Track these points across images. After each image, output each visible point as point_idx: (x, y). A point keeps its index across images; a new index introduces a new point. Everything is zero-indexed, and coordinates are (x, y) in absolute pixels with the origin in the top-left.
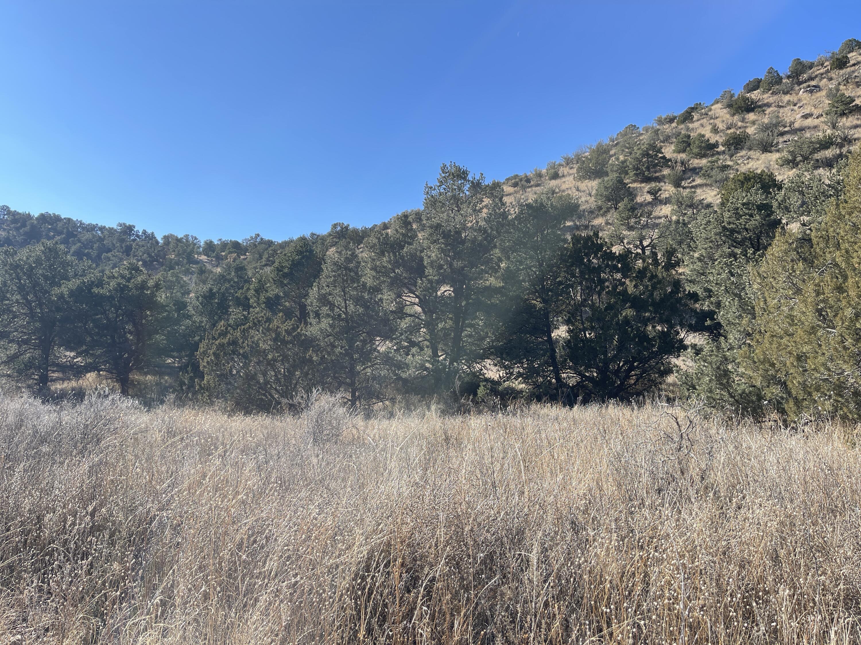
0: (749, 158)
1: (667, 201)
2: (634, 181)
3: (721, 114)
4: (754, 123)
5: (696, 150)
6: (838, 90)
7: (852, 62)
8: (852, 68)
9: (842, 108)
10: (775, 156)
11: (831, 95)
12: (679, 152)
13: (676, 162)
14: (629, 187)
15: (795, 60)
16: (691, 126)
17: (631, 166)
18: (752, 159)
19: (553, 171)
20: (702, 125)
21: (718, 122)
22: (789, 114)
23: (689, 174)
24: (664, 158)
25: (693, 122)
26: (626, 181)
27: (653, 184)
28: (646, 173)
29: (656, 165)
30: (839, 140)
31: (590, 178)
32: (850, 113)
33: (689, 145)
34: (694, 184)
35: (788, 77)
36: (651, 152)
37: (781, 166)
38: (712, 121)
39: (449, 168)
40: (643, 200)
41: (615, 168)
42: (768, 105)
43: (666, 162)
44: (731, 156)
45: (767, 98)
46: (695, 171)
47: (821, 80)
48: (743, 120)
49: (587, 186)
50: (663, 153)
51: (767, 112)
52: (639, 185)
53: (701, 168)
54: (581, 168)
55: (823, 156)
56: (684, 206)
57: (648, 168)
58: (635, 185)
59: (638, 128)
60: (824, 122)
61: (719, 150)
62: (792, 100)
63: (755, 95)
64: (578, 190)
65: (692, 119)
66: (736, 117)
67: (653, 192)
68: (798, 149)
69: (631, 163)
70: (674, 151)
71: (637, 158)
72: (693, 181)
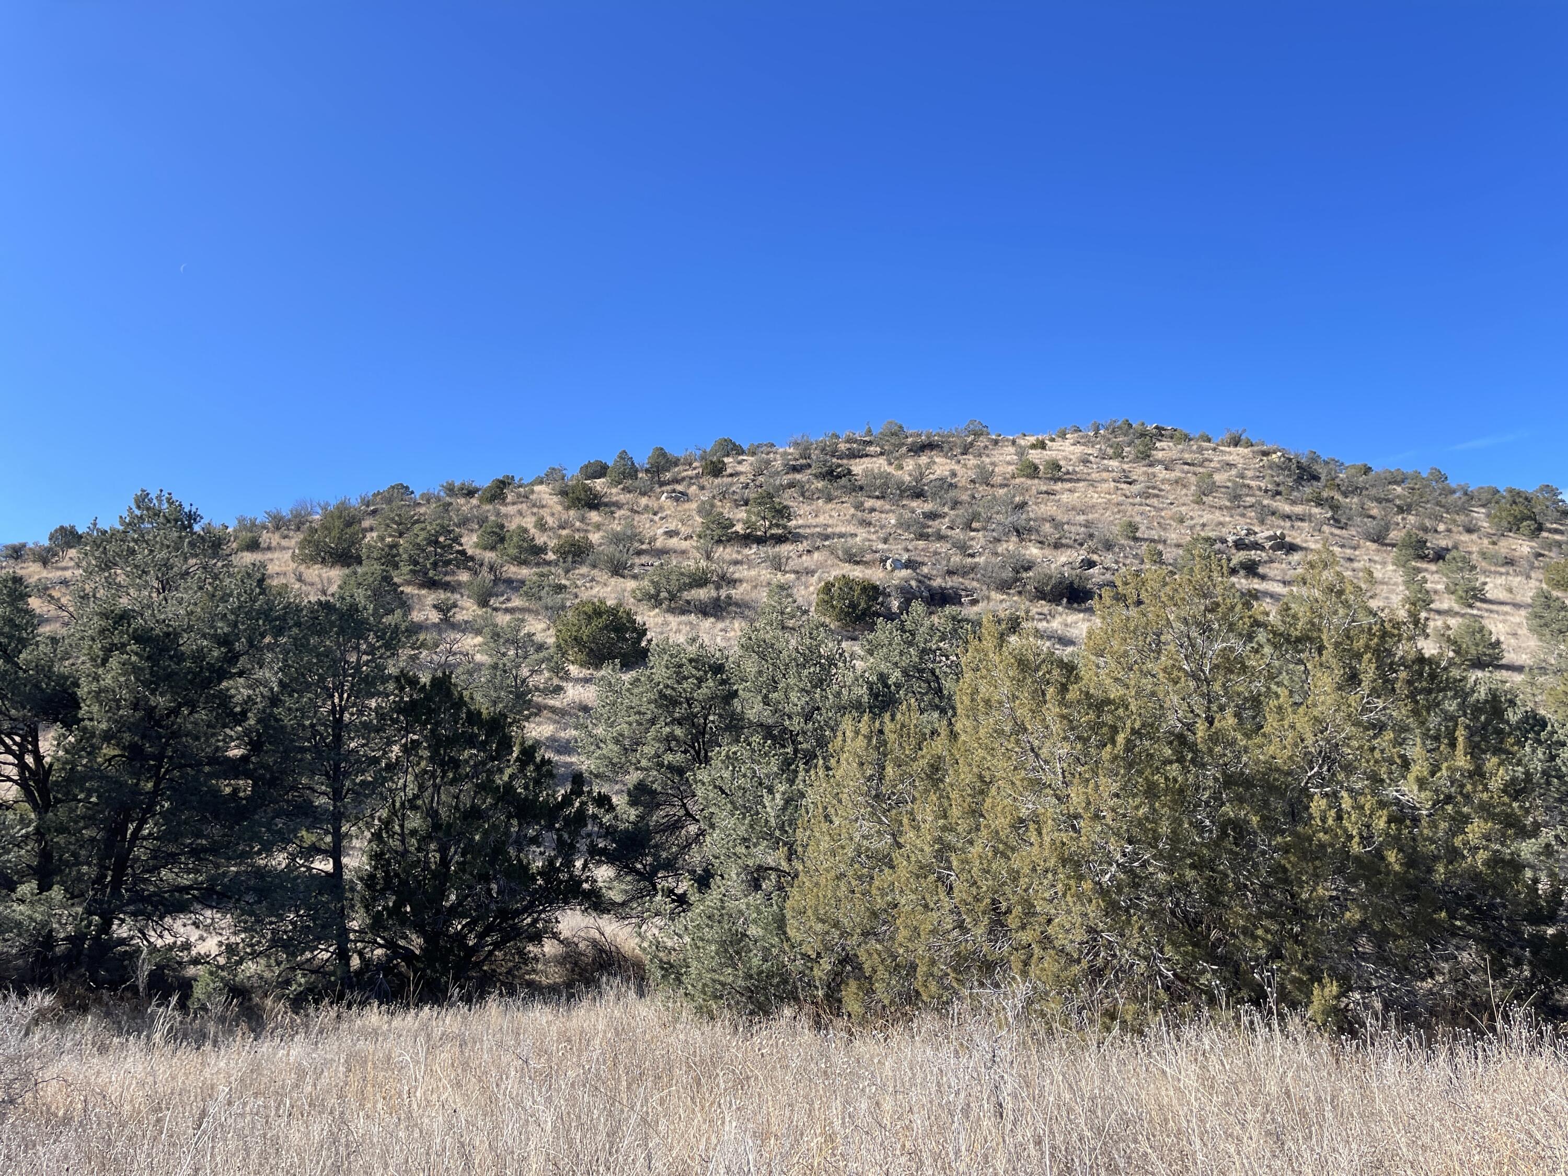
0: (592, 580)
1: (465, 628)
2: (408, 583)
3: (551, 503)
4: (598, 527)
5: (513, 551)
6: (713, 506)
7: (729, 471)
8: (730, 479)
9: (719, 532)
10: (631, 584)
11: (706, 510)
12: (485, 549)
13: (481, 565)
14: (402, 592)
15: (657, 449)
16: (503, 510)
17: (405, 556)
18: (598, 582)
19: (249, 535)
20: (520, 513)
21: (544, 512)
22: (647, 526)
23: (502, 587)
24: (463, 553)
25: (506, 505)
26: (396, 580)
27: (442, 595)
28: (431, 573)
29: (448, 563)
30: (715, 578)
31: (323, 561)
32: (728, 541)
33: (502, 540)
34: (509, 605)
35: (647, 471)
36: (441, 539)
37: (640, 601)
38: (535, 510)
39: (155, 501)
40: (423, 618)
41: (375, 554)
42: (619, 506)
43: (465, 560)
44: (567, 571)
45: (615, 494)
46: (514, 585)
47: (689, 486)
48: (583, 520)
49: (320, 576)
50: (461, 545)
51: (616, 515)
52: (416, 592)
53: (523, 582)
54: (310, 542)
55: (696, 597)
56: (502, 640)
57: (435, 565)
58: (408, 590)
59: (412, 492)
60: (697, 548)
61: (547, 557)
62: (650, 505)
63: (599, 484)
64: (300, 579)
65: (504, 499)
66: (572, 513)
67: (444, 609)
68: (664, 581)
69: (406, 550)
70: (477, 545)
71: (418, 544)
72: (509, 600)
